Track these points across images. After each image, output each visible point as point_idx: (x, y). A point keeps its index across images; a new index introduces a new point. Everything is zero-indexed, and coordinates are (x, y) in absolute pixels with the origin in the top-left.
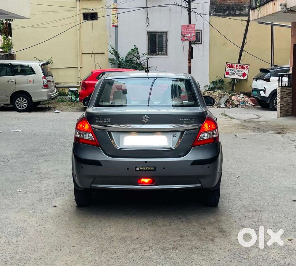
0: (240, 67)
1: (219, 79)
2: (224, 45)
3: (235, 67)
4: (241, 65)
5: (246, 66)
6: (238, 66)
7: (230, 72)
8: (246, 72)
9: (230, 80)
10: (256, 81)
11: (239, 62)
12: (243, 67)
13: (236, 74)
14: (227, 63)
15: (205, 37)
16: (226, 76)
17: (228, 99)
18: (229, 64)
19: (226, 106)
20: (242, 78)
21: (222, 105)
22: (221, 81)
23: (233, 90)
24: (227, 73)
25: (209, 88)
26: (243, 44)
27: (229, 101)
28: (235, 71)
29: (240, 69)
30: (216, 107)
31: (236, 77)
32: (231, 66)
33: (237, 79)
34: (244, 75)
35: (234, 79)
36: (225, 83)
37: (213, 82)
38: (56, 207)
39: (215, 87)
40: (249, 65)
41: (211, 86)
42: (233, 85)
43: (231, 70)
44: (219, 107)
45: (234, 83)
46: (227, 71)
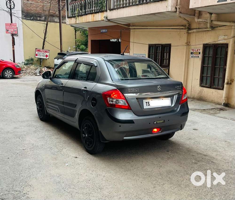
0: (44, 51)
1: (31, 58)
2: (32, 37)
3: (41, 51)
4: (45, 50)
5: (47, 51)
6: (43, 51)
7: (38, 54)
8: (48, 54)
9: (37, 59)
10: (58, 60)
11: (43, 48)
12: (46, 52)
13: (41, 56)
14: (36, 49)
15: (20, 32)
16: (36, 57)
17: (40, 71)
18: (37, 49)
19: (40, 75)
20: (45, 58)
21: (38, 74)
22: (32, 60)
23: (40, 64)
24: (37, 55)
25: (25, 64)
26: (45, 38)
27: (41, 72)
28: (41, 54)
29: (44, 53)
30: (34, 75)
31: (42, 57)
32: (39, 51)
33: (43, 59)
34: (47, 56)
35: (41, 58)
36: (34, 61)
37: (27, 60)
38: (76, 157)
39: (28, 63)
40: (49, 50)
41: (26, 62)
42: (41, 62)
43: (39, 53)
44: (36, 75)
45: (41, 61)
46: (36, 53)
